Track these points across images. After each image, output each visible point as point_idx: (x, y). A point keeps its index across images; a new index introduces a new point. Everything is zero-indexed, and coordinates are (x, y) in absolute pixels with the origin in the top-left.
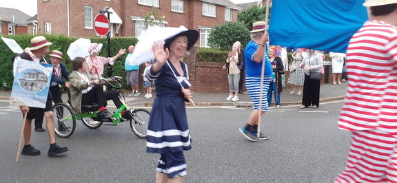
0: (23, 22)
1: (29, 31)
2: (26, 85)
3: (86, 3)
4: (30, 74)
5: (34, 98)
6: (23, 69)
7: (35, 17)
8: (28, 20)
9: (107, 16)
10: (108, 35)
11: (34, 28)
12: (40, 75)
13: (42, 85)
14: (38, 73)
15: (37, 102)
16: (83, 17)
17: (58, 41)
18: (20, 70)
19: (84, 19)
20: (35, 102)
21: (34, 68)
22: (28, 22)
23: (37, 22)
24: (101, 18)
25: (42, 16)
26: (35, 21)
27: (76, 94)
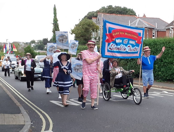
1: (167, 34)
2: (75, 70)
4: (77, 65)
5: (78, 76)
6: (75, 63)
8: (167, 26)
11: (170, 32)
12: (81, 66)
13: (81, 71)
15: (79, 77)
18: (74, 64)
20: (78, 77)
21: (79, 63)
22: (167, 28)
23: (173, 27)
26: (171, 27)
27: (113, 79)
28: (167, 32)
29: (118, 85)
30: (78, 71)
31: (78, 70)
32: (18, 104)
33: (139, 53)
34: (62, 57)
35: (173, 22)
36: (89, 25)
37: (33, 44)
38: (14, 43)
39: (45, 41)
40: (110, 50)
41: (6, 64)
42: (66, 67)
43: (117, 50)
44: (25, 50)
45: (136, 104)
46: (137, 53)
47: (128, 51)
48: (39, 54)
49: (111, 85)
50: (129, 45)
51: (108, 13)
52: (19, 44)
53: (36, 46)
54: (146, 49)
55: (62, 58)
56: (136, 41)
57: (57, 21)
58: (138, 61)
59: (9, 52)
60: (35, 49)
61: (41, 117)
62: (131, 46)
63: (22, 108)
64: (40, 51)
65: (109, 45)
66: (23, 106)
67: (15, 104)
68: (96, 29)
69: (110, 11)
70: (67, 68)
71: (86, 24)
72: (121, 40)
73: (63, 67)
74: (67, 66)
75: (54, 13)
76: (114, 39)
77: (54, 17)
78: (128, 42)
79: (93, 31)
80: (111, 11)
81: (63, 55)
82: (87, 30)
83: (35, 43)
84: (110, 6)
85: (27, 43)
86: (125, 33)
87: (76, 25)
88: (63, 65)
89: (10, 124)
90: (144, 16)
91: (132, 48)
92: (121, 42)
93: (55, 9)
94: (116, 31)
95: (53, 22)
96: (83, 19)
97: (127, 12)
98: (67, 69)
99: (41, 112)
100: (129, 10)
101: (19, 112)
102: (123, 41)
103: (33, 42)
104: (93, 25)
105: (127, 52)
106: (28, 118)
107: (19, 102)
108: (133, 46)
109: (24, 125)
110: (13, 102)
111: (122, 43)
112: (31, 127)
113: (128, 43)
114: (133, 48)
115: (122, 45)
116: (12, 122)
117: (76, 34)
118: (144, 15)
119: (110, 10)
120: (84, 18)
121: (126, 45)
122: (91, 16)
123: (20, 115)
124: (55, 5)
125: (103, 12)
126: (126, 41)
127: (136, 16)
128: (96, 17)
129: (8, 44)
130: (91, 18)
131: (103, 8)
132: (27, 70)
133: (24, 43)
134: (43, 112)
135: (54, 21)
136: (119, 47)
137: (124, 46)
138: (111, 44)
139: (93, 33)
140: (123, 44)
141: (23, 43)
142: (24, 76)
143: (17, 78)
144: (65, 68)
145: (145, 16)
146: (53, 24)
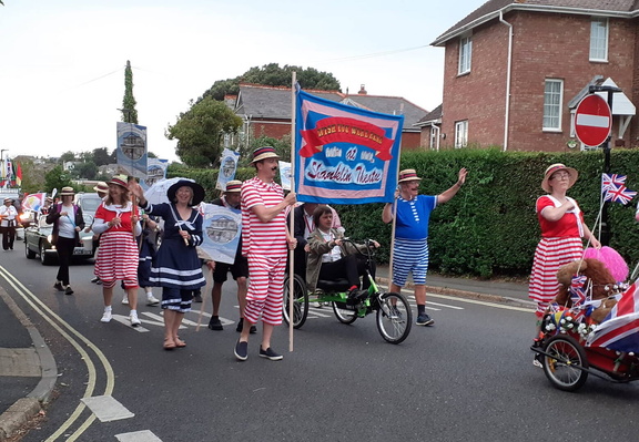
0: (411, 124)
1: (424, 141)
2: (213, 234)
3: (550, 71)
4: (218, 221)
6: (212, 215)
7: (437, 112)
8: (424, 120)
9: (606, 100)
10: (605, 145)
11: (433, 135)
12: (229, 223)
13: (231, 235)
14: (228, 220)
15: (225, 256)
16: (540, 107)
17: (488, 161)
19: (542, 110)
21: (223, 214)
22: (424, 123)
23: (440, 121)
24: (594, 106)
25: (452, 109)
26: (436, 121)
27: (315, 264)
28: (424, 134)
29: (329, 283)
30: (222, 238)
31: (219, 235)
32: (26, 321)
33: (383, 187)
34: (180, 193)
35: (440, 107)
36: (216, 116)
37: (69, 164)
38: (20, 158)
39: (100, 156)
40: (309, 178)
41: (7, 213)
42: (189, 225)
43: (328, 180)
44: (47, 177)
45: (388, 341)
46: (377, 186)
47: (355, 182)
48: (83, 189)
49: (308, 281)
50: (358, 165)
51: (267, 84)
52: (31, 163)
53: (76, 169)
54: (406, 176)
55: (179, 198)
56: (378, 153)
57: (135, 103)
58: (386, 213)
59: (7, 183)
60: (74, 175)
61: (85, 357)
62: (363, 167)
63: (34, 333)
64: (86, 181)
65: (307, 164)
66: (37, 327)
67: (18, 321)
68: (233, 126)
69: (272, 79)
70: (193, 229)
71: (209, 112)
72: (340, 151)
73: (179, 224)
74: (190, 220)
75: (127, 84)
76: (320, 148)
77: (127, 92)
78: (359, 155)
79: (227, 130)
80: (273, 77)
81: (184, 188)
82: (210, 129)
83: (75, 160)
84: (271, 65)
85: (52, 161)
86: (350, 130)
87: (182, 115)
88: (180, 219)
89: (4, 374)
90: (363, 91)
91: (365, 173)
92: (340, 155)
93: (129, 74)
94: (328, 122)
95: (122, 108)
96: (200, 100)
97: (317, 81)
98: (190, 232)
99: (84, 346)
100: (323, 75)
101: (27, 342)
102: (344, 153)
103: (68, 157)
104: (227, 117)
105: (354, 186)
106: (49, 360)
107: (28, 315)
108: (369, 166)
109: (40, 378)
110: (12, 315)
111: (343, 159)
112: (57, 385)
113: (358, 159)
114: (369, 173)
115: (342, 165)
116: (8, 370)
117: (181, 139)
118: (363, 89)
119: (271, 75)
120: (204, 96)
121: (352, 165)
122: (221, 91)
123: (29, 351)
124: (129, 62)
125: (254, 82)
126: (352, 151)
127: (340, 91)
128: (235, 93)
129: (6, 163)
130: (221, 98)
131: (255, 71)
132: (60, 234)
133: (45, 160)
134: (90, 344)
135: (125, 102)
136: (332, 169)
137: (348, 167)
138: (313, 160)
139: (227, 137)
140: (346, 162)
141: (43, 159)
142: (54, 249)
143: (31, 255)
144: (184, 228)
145: (365, 92)
146: (123, 111)
